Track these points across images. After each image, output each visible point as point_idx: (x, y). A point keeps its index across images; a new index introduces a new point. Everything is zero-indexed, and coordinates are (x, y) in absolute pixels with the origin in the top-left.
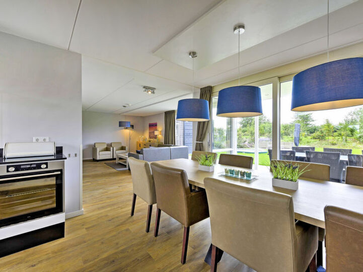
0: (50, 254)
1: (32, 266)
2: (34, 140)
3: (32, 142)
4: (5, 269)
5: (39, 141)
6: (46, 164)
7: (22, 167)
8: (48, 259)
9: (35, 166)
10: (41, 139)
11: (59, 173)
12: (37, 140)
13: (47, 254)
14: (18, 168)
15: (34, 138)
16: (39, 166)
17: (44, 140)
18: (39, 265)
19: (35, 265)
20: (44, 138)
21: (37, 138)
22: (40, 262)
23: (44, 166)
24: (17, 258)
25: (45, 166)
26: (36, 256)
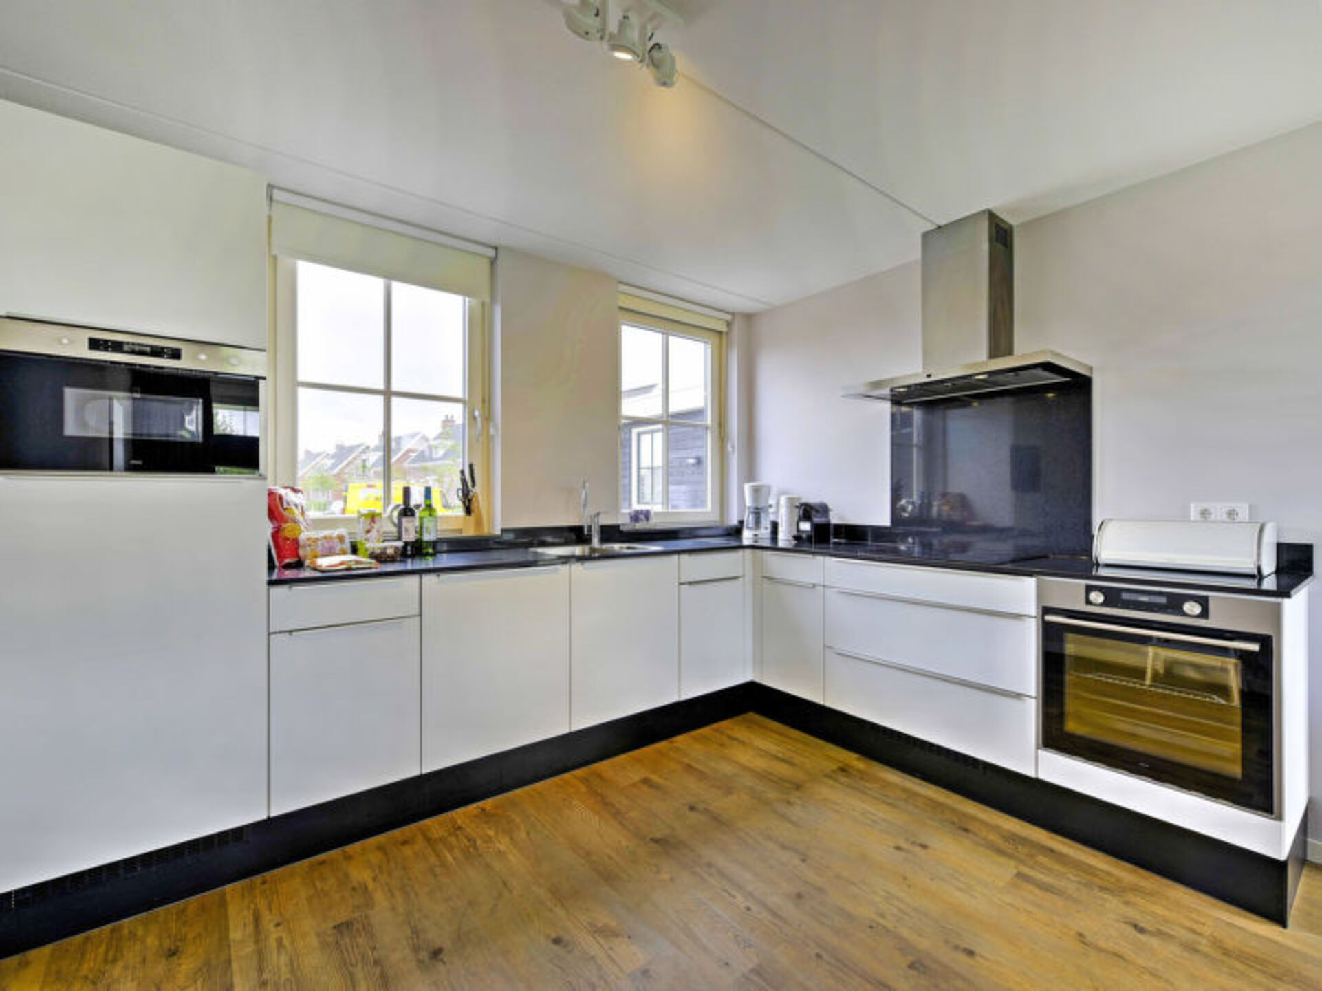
0: (1204, 941)
1: (1135, 926)
2: (1194, 514)
3: (1185, 519)
4: (1073, 878)
5: (1213, 517)
6: (1203, 602)
7: (1125, 596)
8: (1191, 948)
9: (1163, 600)
10: (1219, 510)
11: (1255, 647)
12: (1204, 513)
13: (1193, 931)
14: (1112, 597)
15: (1192, 505)
16: (1174, 604)
17: (1232, 514)
18: (1154, 942)
19: (1141, 930)
20: (1229, 506)
21: (1205, 505)
22: (1159, 934)
23: (1192, 608)
24: (1109, 874)
25: (1197, 609)
26: (1160, 910)
